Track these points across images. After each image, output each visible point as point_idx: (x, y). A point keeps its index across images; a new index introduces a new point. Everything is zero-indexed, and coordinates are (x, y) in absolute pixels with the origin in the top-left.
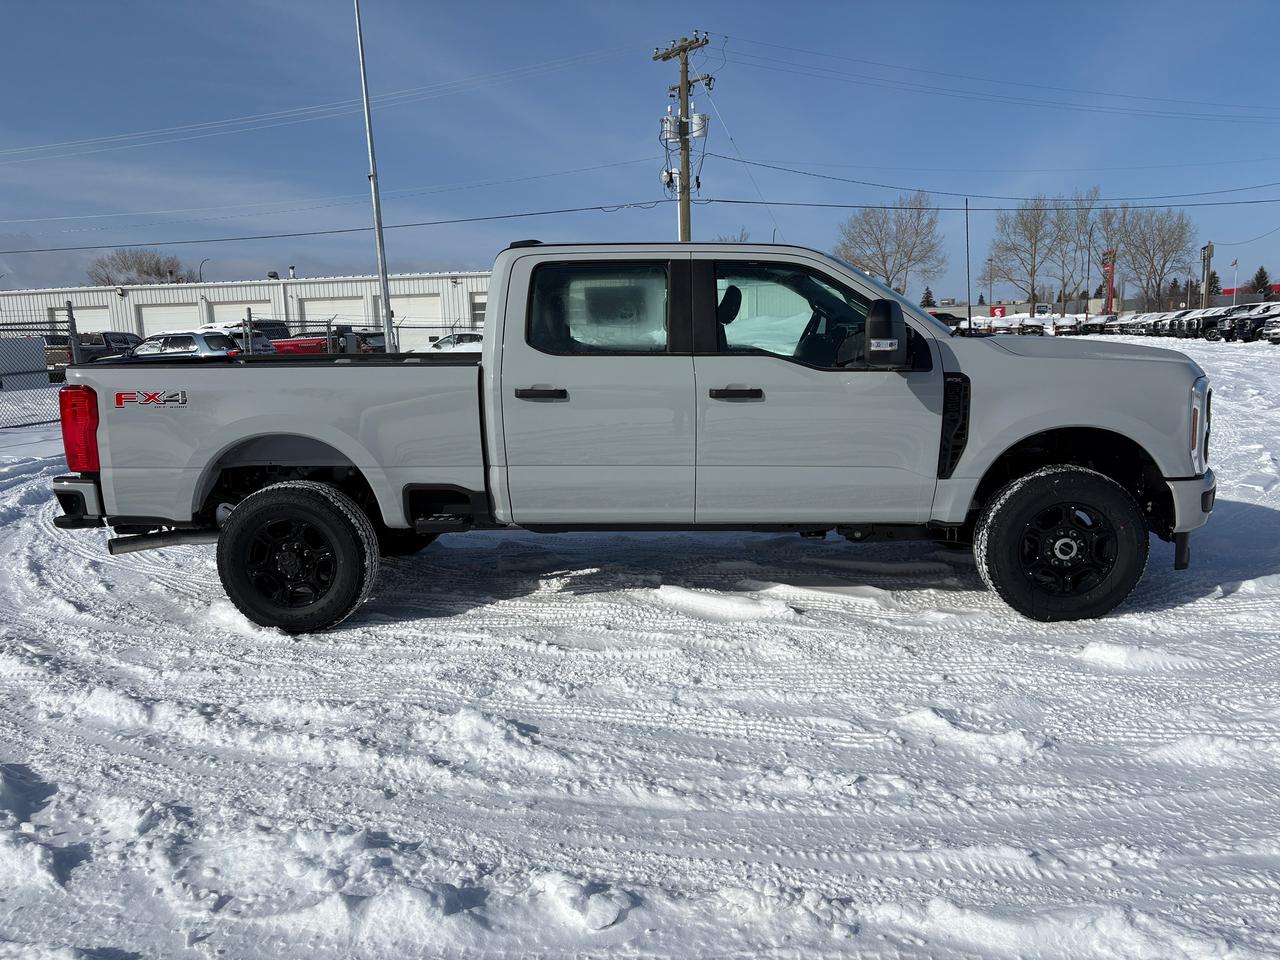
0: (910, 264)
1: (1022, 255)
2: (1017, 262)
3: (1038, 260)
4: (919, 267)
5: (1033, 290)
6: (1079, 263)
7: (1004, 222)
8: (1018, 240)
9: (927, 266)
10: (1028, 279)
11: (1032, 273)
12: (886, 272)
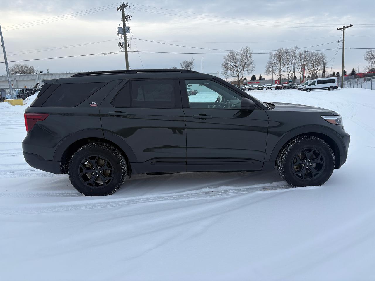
0: (245, 68)
1: (277, 65)
2: (275, 67)
3: (281, 67)
4: (247, 69)
5: (280, 75)
6: (292, 68)
7: (271, 56)
8: (275, 61)
9: (250, 69)
10: (278, 72)
11: (280, 71)
12: (237, 70)
